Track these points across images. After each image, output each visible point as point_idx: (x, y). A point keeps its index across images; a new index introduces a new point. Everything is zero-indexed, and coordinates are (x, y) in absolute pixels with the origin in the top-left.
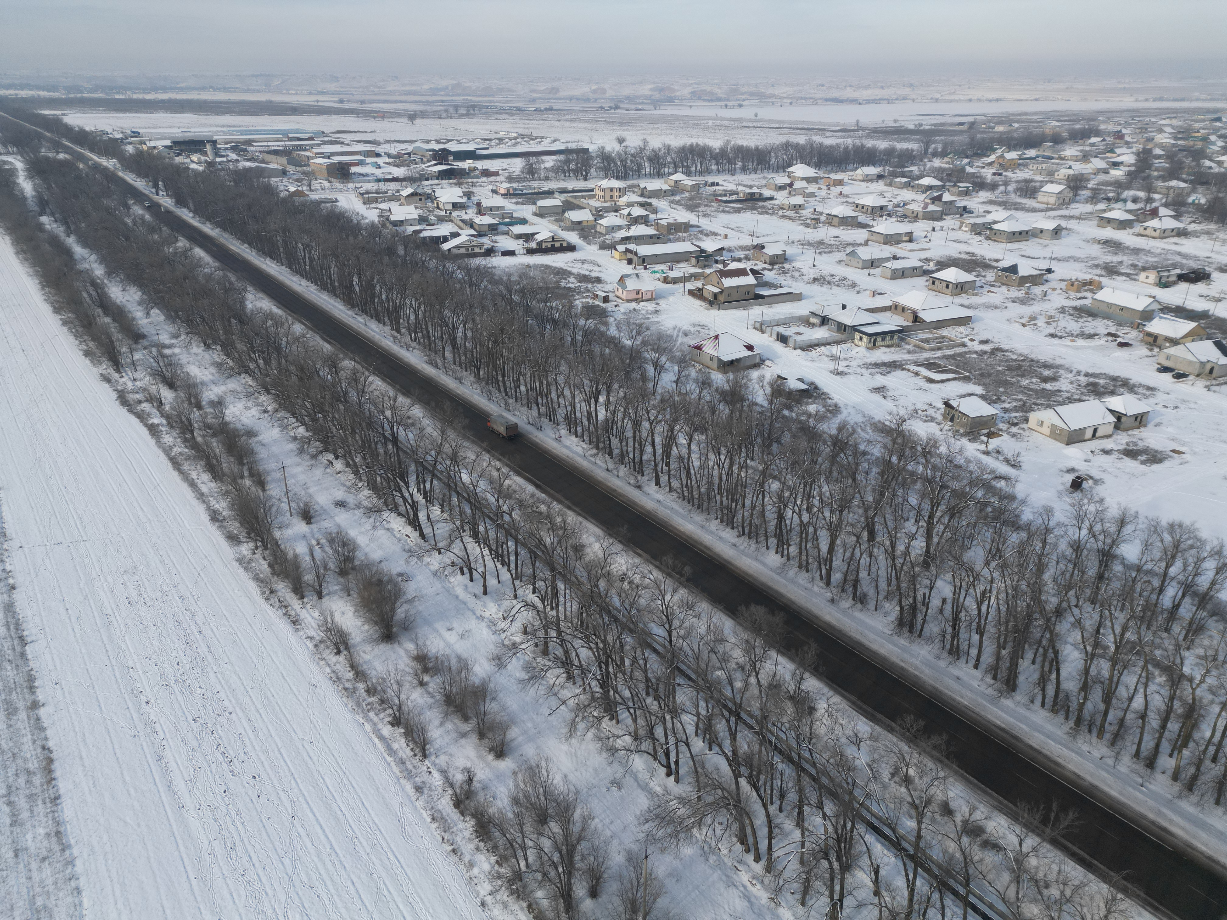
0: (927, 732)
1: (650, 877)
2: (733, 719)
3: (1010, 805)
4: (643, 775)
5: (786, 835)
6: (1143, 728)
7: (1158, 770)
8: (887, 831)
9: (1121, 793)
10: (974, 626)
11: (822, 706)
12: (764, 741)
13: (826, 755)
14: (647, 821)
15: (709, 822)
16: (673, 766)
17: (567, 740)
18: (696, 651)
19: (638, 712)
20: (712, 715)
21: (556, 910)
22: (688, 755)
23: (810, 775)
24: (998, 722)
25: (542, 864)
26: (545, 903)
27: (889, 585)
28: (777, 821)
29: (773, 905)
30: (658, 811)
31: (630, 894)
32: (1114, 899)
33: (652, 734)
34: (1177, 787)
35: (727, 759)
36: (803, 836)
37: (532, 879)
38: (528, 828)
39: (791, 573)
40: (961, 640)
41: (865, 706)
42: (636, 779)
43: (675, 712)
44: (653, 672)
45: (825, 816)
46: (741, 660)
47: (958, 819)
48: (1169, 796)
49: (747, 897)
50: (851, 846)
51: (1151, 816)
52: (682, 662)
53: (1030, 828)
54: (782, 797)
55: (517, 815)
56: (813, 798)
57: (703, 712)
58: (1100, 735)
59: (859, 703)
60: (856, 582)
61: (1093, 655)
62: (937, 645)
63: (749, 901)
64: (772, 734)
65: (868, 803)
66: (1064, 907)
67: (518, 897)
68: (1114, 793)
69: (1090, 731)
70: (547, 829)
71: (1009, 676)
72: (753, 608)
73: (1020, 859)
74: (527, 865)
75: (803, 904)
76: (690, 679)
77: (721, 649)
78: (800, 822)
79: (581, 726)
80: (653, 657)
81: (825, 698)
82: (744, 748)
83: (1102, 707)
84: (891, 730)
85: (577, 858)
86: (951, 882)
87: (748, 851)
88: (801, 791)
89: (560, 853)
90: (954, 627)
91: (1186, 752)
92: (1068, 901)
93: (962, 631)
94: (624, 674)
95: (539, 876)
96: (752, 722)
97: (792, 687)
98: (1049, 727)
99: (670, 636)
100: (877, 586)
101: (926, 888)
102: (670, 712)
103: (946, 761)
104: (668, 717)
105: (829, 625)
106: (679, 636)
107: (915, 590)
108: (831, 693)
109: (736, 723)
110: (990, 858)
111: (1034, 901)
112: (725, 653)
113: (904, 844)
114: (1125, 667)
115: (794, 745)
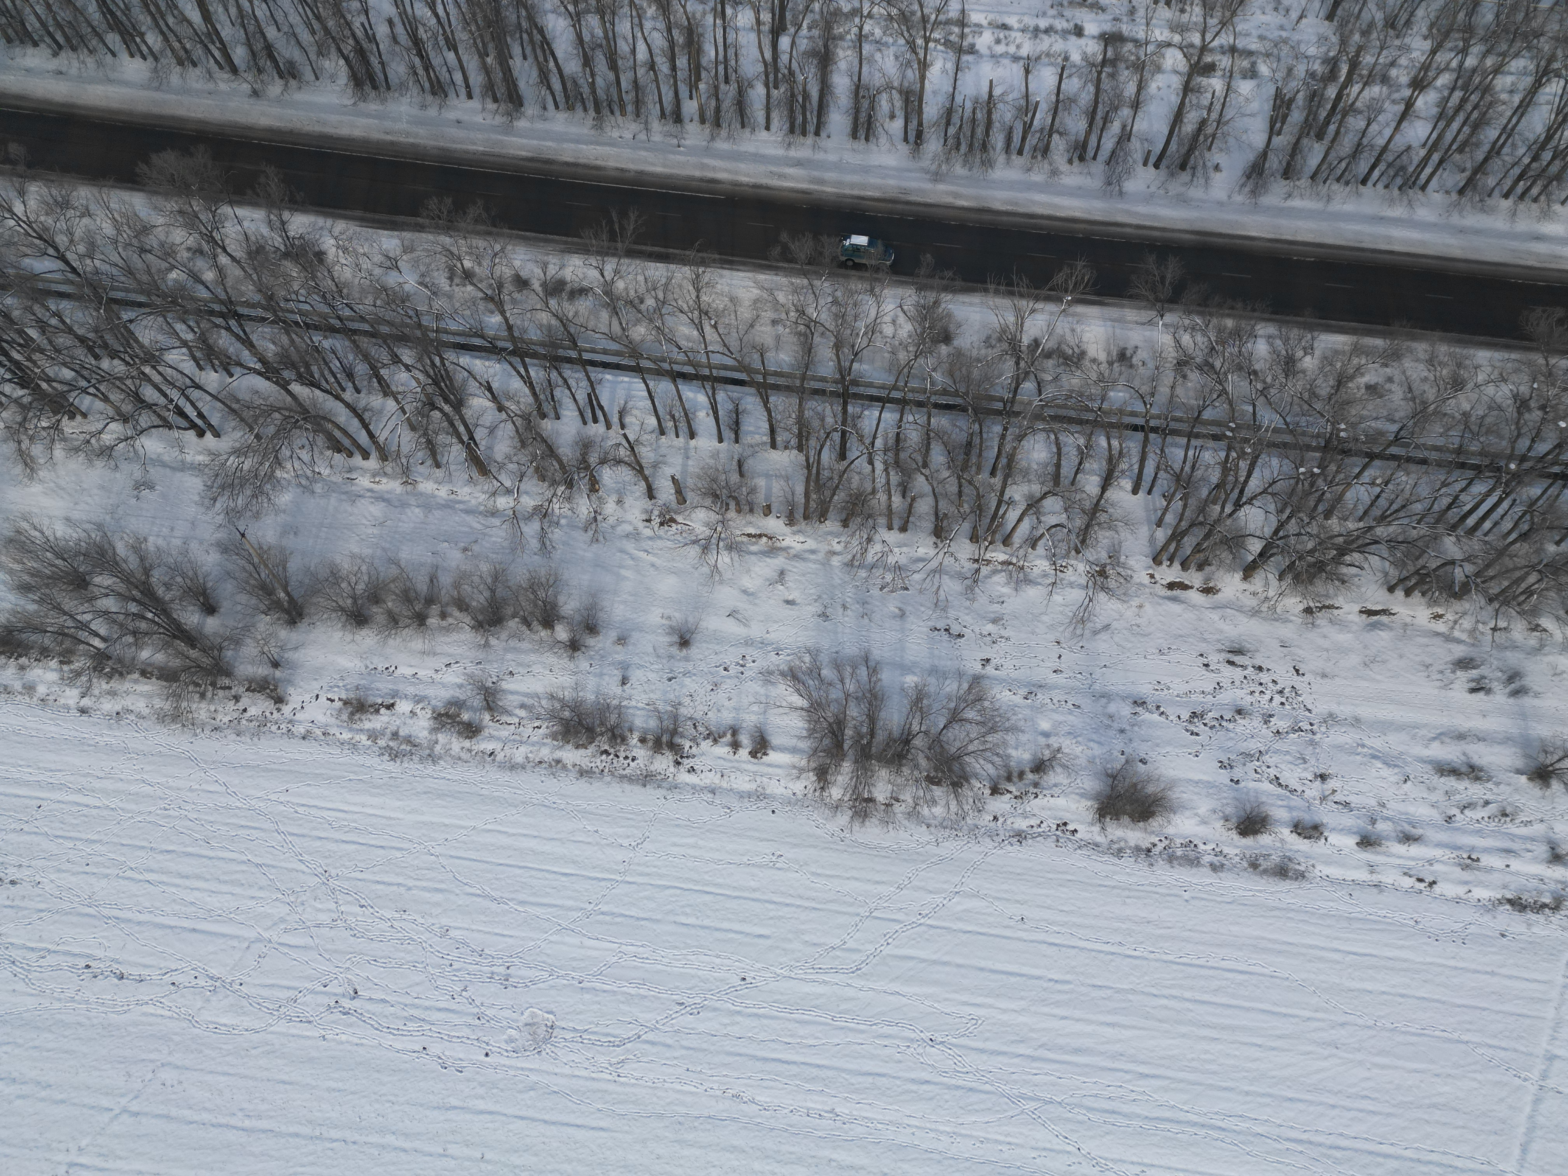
0: (460, 208)
1: (263, 552)
2: (233, 323)
3: (576, 240)
4: (170, 455)
5: (381, 412)
6: (657, 80)
7: (686, 120)
8: (477, 342)
9: (664, 166)
10: (442, 43)
11: (328, 244)
12: (288, 326)
13: (369, 300)
14: (215, 500)
15: (288, 453)
16: (199, 422)
17: (31, 478)
18: (121, 263)
19: (102, 388)
20: (203, 334)
21: (180, 654)
22: (209, 398)
23: (366, 333)
24: (524, 154)
25: (121, 625)
26: (160, 658)
27: (313, 33)
28: (362, 404)
29: (409, 487)
30: (219, 480)
31: (253, 582)
32: (698, 276)
33: (144, 401)
34: (707, 129)
35: (260, 373)
36: (398, 402)
37: (123, 648)
38: (68, 604)
39: (175, 79)
40: (437, 69)
41: (377, 216)
42: (164, 465)
43: (152, 358)
44: (82, 325)
45: (408, 368)
46: (191, 241)
47: (536, 285)
48: (705, 143)
49: (380, 498)
50: (451, 380)
51: (698, 174)
52: (113, 288)
53: (603, 253)
54: (350, 376)
55: (41, 602)
56: (384, 356)
57: (190, 336)
58: (623, 113)
59: (368, 215)
60: (269, 48)
61: (578, 14)
62: (415, 90)
63: (384, 500)
64: (292, 312)
65: (442, 325)
66: (663, 311)
67: (121, 674)
68: (659, 169)
69: (612, 112)
70: (95, 589)
71: (508, 89)
72: (155, 158)
73: (608, 289)
74: (104, 639)
75: (438, 466)
76: (140, 305)
77: (152, 241)
78: (386, 390)
79: (37, 450)
80: (65, 305)
81: (325, 233)
82: (270, 349)
83: (611, 76)
84: (420, 228)
85: (160, 591)
86: (561, 352)
87: (350, 455)
88: (366, 357)
89: (134, 600)
90: (420, 54)
91: (702, 86)
92: (664, 303)
93: (432, 55)
94: (42, 351)
95: (130, 639)
96: (260, 312)
97: (278, 242)
98: (574, 130)
99: (67, 263)
100: (298, 42)
101: (542, 373)
102: (145, 361)
103: (494, 230)
104: (147, 370)
105: (270, 130)
106: (81, 257)
107: (348, 24)
108: (329, 222)
109: (241, 325)
110: (583, 305)
111: (638, 322)
112: (162, 245)
113: (500, 344)
114: (614, 13)
115: (327, 310)
